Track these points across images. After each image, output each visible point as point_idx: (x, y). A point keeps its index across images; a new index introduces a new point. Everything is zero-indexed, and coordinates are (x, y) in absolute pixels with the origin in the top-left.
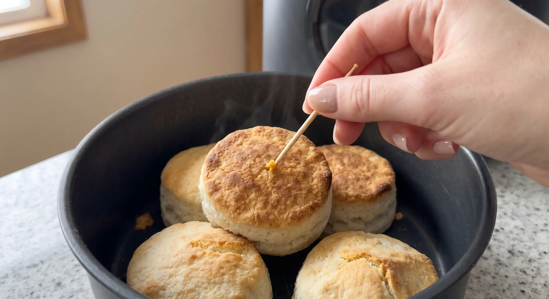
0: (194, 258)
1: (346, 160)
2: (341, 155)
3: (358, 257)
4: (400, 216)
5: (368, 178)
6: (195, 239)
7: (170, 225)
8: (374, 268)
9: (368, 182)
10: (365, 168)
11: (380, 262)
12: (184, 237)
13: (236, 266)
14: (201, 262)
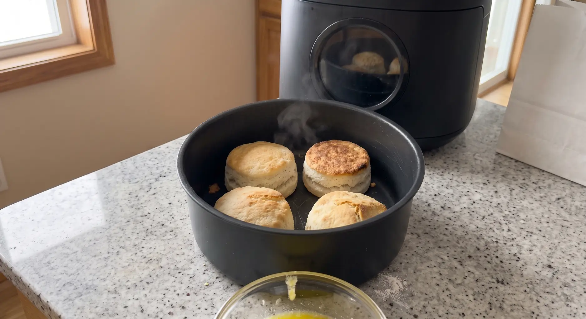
0: (251, 204)
1: (339, 150)
2: (337, 147)
3: (343, 203)
4: (373, 184)
5: (352, 161)
6: (251, 194)
7: (232, 189)
8: (352, 208)
9: (352, 163)
10: (350, 155)
11: (355, 205)
12: (244, 194)
13: (275, 208)
14: (256, 205)
